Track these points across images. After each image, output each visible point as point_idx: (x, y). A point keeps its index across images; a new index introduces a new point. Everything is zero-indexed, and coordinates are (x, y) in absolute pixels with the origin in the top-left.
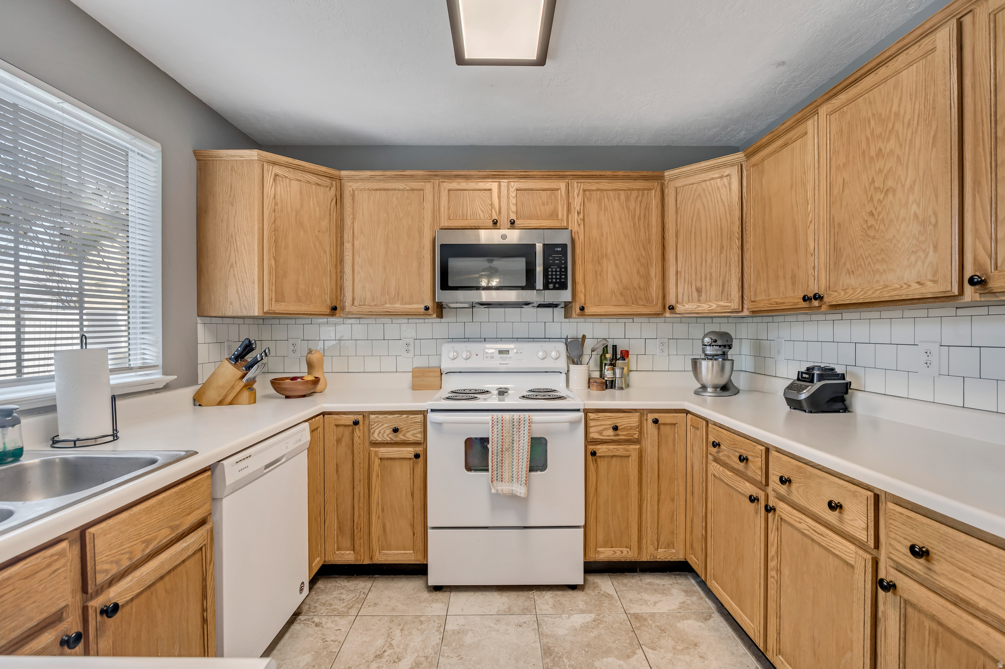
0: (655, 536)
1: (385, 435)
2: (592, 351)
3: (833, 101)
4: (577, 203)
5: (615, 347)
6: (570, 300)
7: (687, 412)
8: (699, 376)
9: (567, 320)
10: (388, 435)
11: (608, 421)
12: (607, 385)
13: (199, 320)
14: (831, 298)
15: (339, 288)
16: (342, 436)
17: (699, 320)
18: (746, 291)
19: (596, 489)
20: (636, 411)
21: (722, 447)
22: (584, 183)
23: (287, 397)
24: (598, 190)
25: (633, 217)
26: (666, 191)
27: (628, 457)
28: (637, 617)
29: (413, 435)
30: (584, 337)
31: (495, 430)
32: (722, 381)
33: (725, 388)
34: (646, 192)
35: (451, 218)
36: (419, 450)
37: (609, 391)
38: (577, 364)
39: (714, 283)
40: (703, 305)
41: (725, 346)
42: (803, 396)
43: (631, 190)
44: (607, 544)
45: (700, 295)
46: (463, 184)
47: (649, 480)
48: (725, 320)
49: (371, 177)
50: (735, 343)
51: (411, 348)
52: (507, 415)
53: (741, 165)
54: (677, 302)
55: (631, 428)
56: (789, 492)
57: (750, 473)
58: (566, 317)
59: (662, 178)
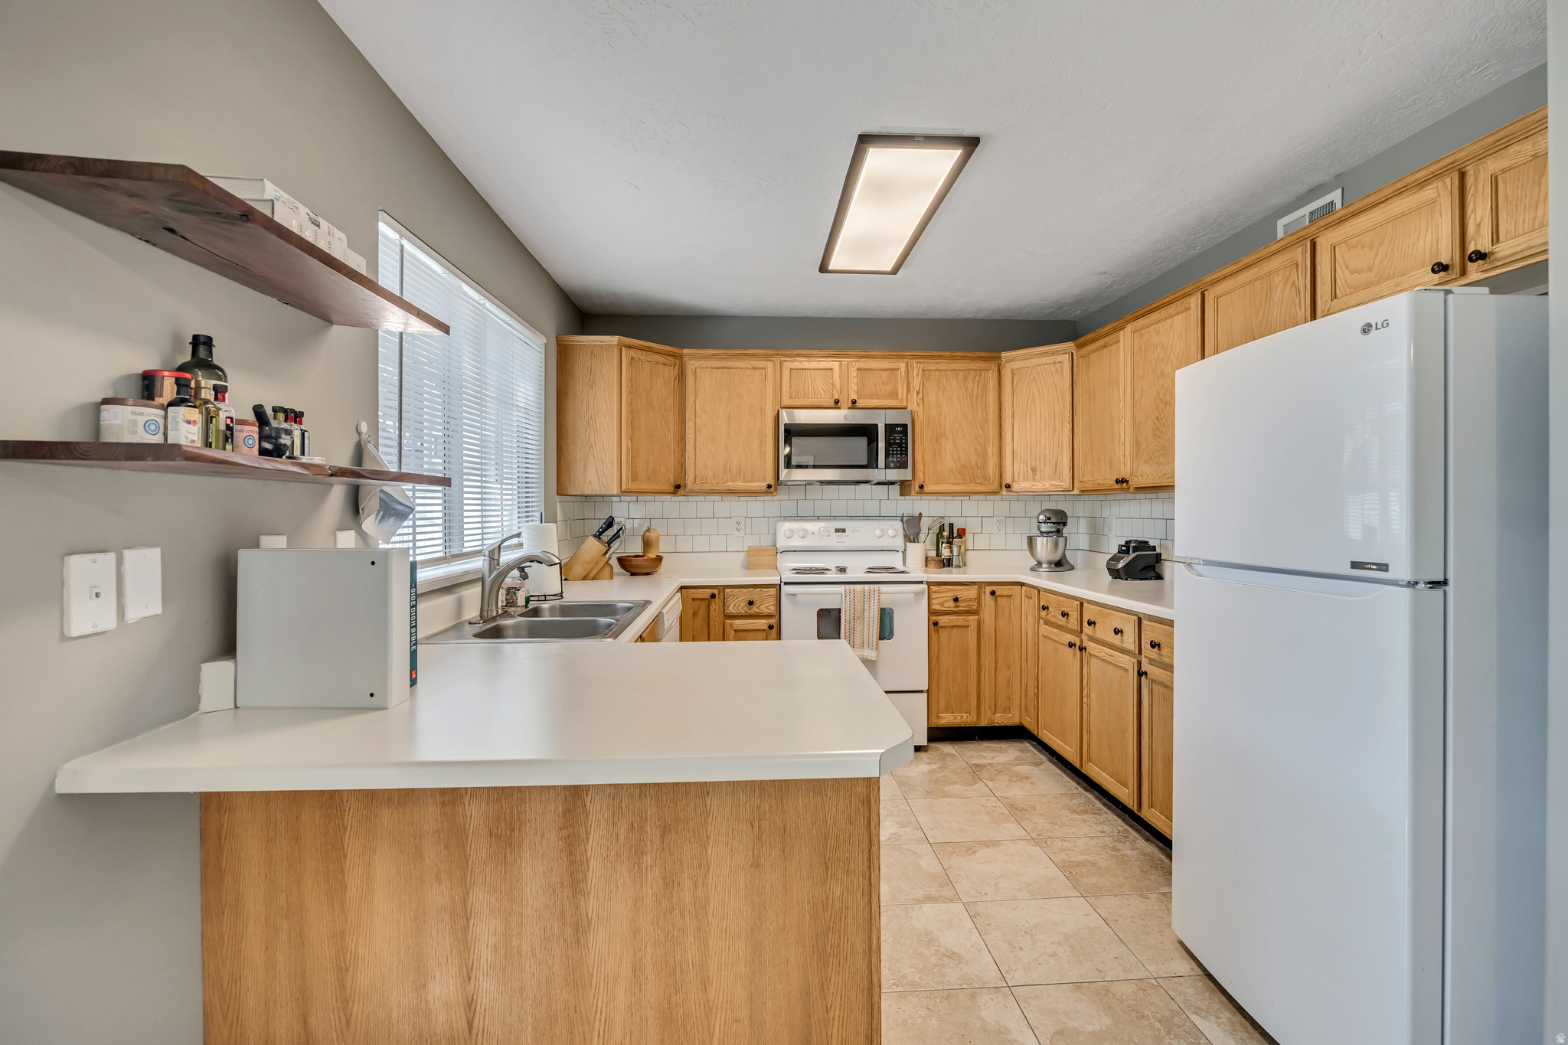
0: (993, 702)
1: (740, 608)
2: (929, 529)
3: (1135, 323)
4: (916, 382)
5: (951, 526)
6: (911, 479)
7: (1022, 584)
8: (1035, 552)
9: (903, 498)
10: (742, 608)
11: (949, 593)
12: (944, 563)
13: (558, 498)
14: (1134, 482)
15: (682, 467)
16: (698, 609)
17: (1036, 498)
18: (1075, 472)
19: (938, 658)
20: (974, 583)
21: (1050, 609)
22: (922, 362)
23: (633, 574)
24: (937, 370)
25: (971, 396)
26: (1003, 372)
27: (968, 626)
28: (977, 765)
29: (767, 607)
30: (920, 514)
31: (848, 600)
32: (1057, 557)
33: (1060, 564)
34: (983, 372)
35: (793, 396)
36: (772, 621)
37: (946, 569)
38: (914, 542)
39: (1047, 464)
40: (1038, 484)
41: (1059, 523)
42: (1120, 565)
43: (969, 370)
44: (948, 709)
45: (1034, 475)
46: (806, 365)
47: (987, 649)
48: (1063, 498)
49: (714, 355)
50: (1069, 521)
51: (742, 526)
52: (858, 587)
53: (1072, 354)
54: (1013, 481)
55: (970, 600)
56: (1095, 631)
57: (1070, 626)
58: (902, 494)
59: (999, 358)
